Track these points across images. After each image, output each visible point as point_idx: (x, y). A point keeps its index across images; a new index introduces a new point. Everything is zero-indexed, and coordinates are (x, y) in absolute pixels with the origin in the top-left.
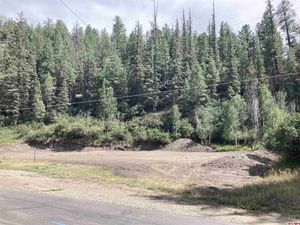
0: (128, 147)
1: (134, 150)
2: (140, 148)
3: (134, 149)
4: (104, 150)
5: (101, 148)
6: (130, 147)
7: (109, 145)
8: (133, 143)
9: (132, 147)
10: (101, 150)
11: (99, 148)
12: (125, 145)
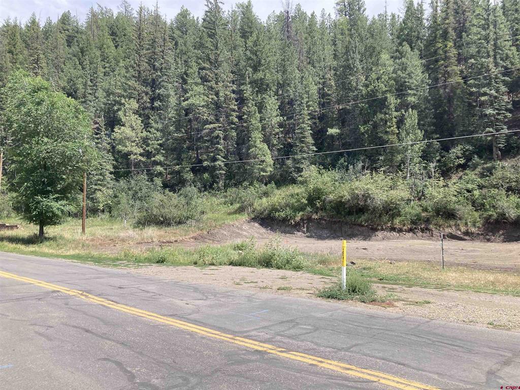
0: (472, 233)
1: (489, 240)
2: (503, 237)
3: (488, 237)
4: (419, 239)
5: (411, 234)
6: (478, 234)
7: (427, 229)
8: (484, 225)
9: (482, 234)
10: (412, 238)
11: (407, 234)
12: (463, 229)
